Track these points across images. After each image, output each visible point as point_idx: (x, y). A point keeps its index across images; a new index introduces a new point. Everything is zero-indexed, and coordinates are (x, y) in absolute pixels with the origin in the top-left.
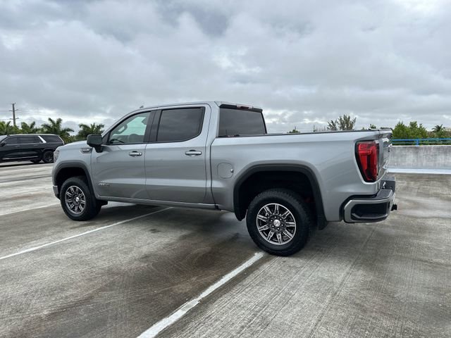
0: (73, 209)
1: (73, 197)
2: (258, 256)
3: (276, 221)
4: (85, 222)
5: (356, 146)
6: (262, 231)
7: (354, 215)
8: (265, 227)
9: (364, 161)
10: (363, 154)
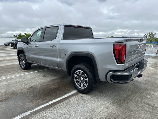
0: (22, 65)
1: (22, 61)
2: (74, 92)
3: (82, 78)
4: (25, 70)
5: (114, 45)
6: (76, 82)
7: (112, 80)
8: (77, 80)
9: (117, 52)
10: (117, 50)
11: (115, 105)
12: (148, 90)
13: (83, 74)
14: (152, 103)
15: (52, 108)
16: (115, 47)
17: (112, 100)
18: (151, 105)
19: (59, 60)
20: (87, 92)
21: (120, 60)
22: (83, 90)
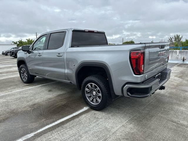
0: (24, 78)
1: (24, 73)
2: (85, 108)
3: (94, 92)
4: (28, 84)
5: (130, 54)
6: (88, 97)
7: (129, 93)
8: (89, 95)
9: (134, 62)
10: (134, 59)
11: (133, 123)
12: (172, 104)
13: (96, 87)
14: (176, 120)
15: (60, 128)
16: (132, 55)
17: (130, 117)
18: (175, 122)
19: (66, 71)
20: (100, 108)
21: (137, 71)
22: (96, 106)
